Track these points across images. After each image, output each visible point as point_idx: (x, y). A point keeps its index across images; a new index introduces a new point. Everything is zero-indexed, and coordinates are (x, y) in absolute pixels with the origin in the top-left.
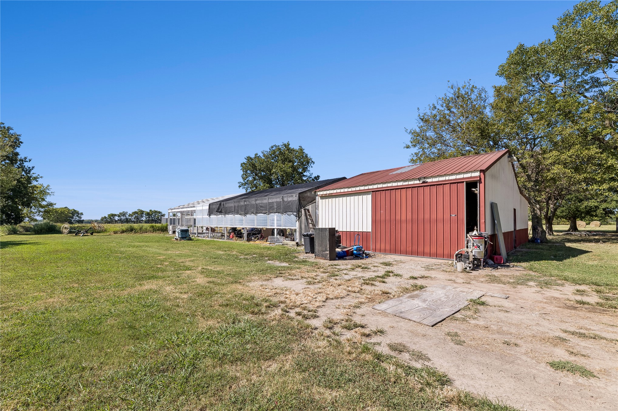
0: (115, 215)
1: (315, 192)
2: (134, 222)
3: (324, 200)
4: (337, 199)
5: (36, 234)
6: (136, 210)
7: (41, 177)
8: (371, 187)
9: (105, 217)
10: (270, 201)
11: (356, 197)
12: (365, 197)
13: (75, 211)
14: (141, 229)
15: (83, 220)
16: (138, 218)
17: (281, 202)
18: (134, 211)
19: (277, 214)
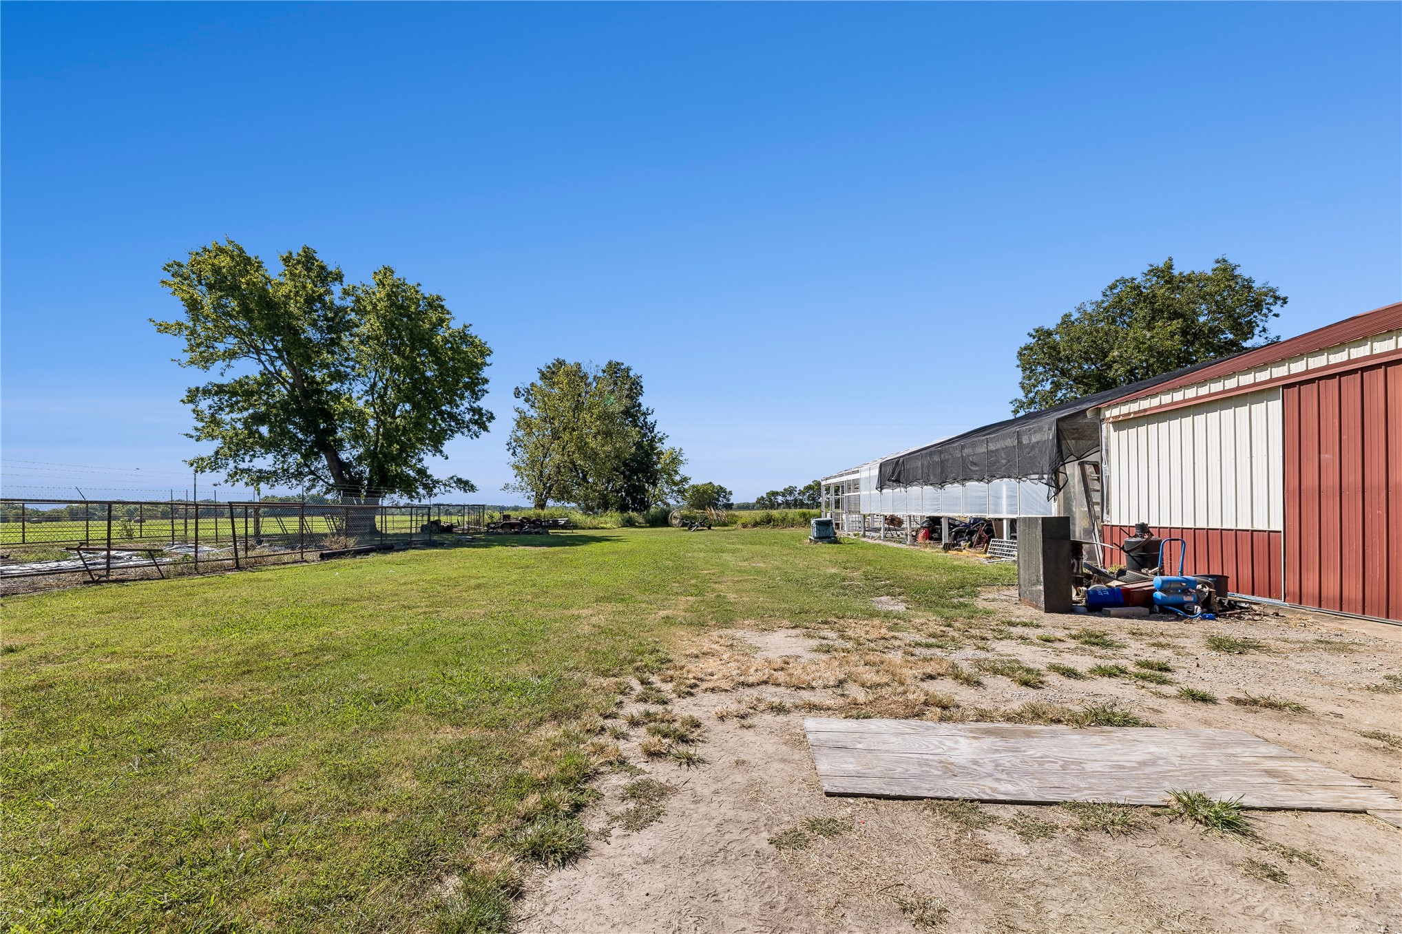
0: (777, 493)
1: (1098, 411)
2: (808, 506)
3: (1123, 433)
4: (1164, 426)
5: (651, 526)
6: (810, 482)
7: (667, 436)
8: (1280, 371)
9: (763, 498)
10: (992, 447)
11: (1227, 414)
12: (1258, 409)
13: (721, 488)
14: (784, 519)
15: (732, 504)
16: (814, 499)
17: (1014, 447)
18: (806, 485)
19: (1007, 480)
